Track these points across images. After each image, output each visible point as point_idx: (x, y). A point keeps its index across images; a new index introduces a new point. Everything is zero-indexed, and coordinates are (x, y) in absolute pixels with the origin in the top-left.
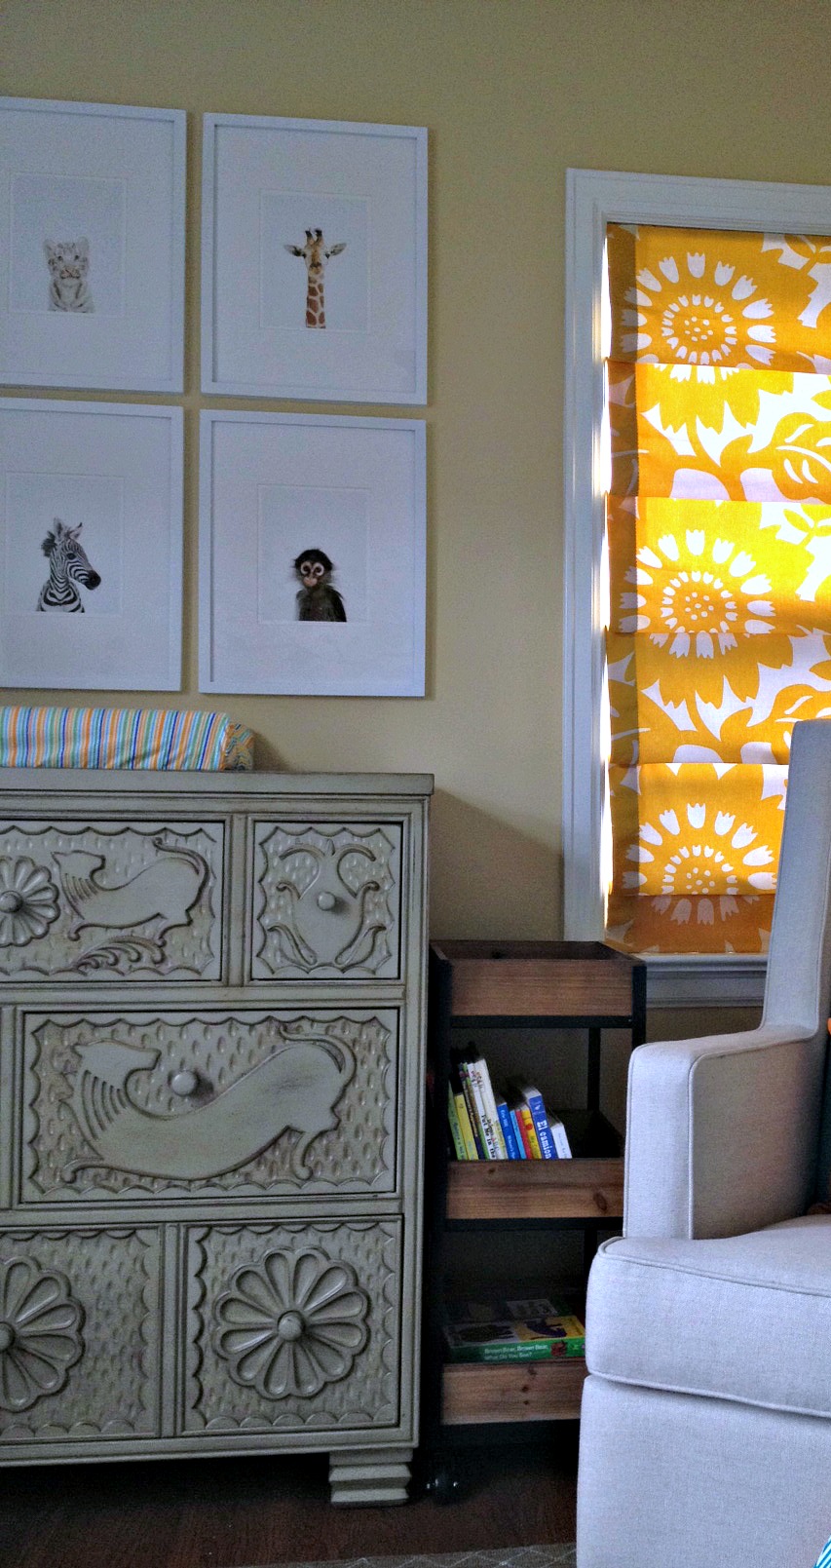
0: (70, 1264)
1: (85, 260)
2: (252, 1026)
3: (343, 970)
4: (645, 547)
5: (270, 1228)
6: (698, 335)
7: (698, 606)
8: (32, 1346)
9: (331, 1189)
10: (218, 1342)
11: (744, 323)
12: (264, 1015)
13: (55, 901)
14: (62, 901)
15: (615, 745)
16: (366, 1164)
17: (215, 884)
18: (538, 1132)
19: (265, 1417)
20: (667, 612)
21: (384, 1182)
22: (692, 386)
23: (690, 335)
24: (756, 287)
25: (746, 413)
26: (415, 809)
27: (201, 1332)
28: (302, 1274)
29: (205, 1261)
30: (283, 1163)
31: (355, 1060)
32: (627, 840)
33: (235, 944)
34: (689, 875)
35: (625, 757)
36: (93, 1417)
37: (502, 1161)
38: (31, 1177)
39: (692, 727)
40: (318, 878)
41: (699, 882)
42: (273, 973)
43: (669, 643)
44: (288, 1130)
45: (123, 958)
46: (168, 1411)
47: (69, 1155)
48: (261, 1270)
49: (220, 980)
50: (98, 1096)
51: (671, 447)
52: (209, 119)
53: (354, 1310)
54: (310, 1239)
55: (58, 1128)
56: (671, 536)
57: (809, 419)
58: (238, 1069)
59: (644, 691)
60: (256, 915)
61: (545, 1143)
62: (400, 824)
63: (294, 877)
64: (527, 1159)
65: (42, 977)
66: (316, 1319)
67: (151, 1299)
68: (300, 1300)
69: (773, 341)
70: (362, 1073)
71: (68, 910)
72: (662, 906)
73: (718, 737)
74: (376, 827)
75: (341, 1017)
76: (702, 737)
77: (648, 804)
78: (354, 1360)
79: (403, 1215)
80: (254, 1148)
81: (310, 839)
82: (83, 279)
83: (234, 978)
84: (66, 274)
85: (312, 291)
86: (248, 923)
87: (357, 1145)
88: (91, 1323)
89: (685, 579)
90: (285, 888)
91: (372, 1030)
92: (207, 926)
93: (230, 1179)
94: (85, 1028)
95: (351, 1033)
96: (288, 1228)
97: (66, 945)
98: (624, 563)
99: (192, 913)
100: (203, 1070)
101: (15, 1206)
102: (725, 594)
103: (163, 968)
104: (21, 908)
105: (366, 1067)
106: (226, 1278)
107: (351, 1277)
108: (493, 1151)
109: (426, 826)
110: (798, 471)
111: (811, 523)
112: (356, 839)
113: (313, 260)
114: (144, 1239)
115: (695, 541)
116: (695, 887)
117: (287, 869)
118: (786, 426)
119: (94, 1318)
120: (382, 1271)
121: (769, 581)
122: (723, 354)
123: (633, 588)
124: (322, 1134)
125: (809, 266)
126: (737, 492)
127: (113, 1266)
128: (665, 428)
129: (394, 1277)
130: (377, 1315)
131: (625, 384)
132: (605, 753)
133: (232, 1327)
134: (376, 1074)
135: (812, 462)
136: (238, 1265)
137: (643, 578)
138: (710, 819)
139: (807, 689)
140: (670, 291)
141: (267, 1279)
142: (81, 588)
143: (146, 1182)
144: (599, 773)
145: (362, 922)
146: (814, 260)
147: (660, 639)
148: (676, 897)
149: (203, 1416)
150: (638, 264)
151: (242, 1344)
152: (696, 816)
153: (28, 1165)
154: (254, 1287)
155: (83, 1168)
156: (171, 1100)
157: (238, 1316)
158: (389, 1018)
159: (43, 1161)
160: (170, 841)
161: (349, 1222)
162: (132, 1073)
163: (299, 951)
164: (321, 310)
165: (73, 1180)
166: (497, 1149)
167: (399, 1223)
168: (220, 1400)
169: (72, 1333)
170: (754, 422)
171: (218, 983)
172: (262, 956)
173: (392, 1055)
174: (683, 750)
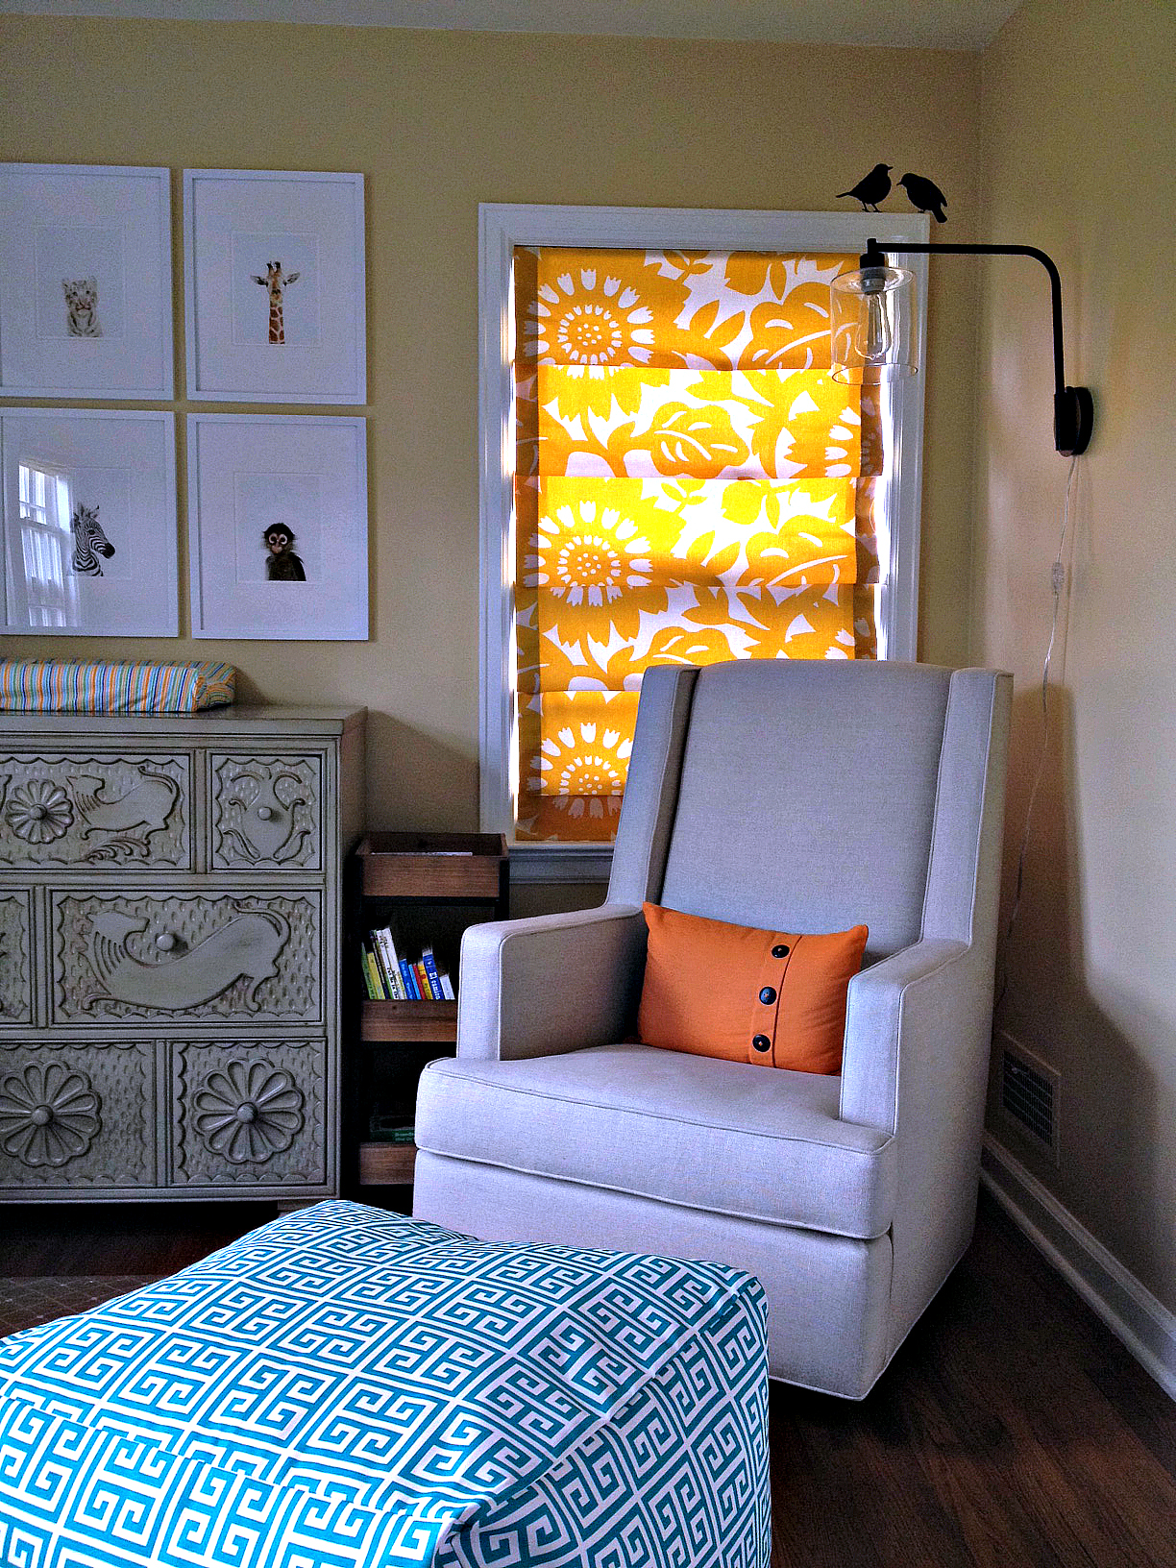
0: (90, 1067)
1: (94, 294)
2: (214, 902)
3: (279, 863)
4: (546, 517)
5: (231, 1044)
6: (588, 340)
7: (588, 565)
8: (64, 1121)
9: (274, 1018)
10: (196, 1122)
11: (628, 328)
12: (223, 894)
13: (70, 812)
14: (75, 812)
15: (520, 677)
16: (299, 1000)
17: (185, 799)
18: (430, 981)
19: (230, 1175)
20: (562, 570)
21: (313, 1014)
22: (584, 382)
23: (583, 340)
24: (638, 296)
25: (630, 403)
26: (331, 745)
27: (184, 1115)
28: (254, 1079)
29: (185, 1066)
30: (239, 999)
31: (290, 927)
32: (531, 752)
33: (200, 844)
34: (581, 780)
35: (530, 685)
36: (109, 1172)
37: (403, 1001)
38: (60, 1006)
39: (584, 662)
40: (259, 795)
41: (589, 786)
42: (228, 864)
43: (566, 595)
44: (242, 977)
45: (120, 852)
46: (161, 1168)
47: (87, 991)
48: (225, 1073)
49: (190, 869)
50: (106, 949)
51: (568, 434)
52: (188, 174)
53: (293, 1103)
54: (261, 1052)
55: (79, 972)
56: (568, 506)
57: (683, 407)
58: (205, 933)
59: (544, 634)
60: (214, 823)
61: (435, 989)
62: (320, 756)
63: (242, 795)
64: (422, 1000)
65: (63, 866)
66: (267, 1108)
67: (148, 1095)
68: (253, 1095)
69: (653, 342)
70: (295, 935)
71: (79, 816)
72: (561, 804)
73: (606, 670)
74: (301, 759)
75: (279, 897)
76: (591, 670)
77: (548, 724)
78: (293, 1139)
79: (327, 1037)
80: (218, 989)
81: (252, 766)
82: (93, 309)
83: (200, 868)
84: (79, 307)
85: (273, 314)
86: (209, 829)
87: (292, 988)
88: (105, 1108)
89: (579, 542)
90: (235, 803)
91: (302, 907)
92: (180, 830)
93: (201, 1010)
94: (95, 903)
95: (286, 909)
96: (244, 1044)
97: (78, 844)
98: (528, 530)
99: (168, 821)
100: (180, 934)
101: (50, 1026)
102: (612, 554)
103: (148, 860)
104: (46, 816)
105: (297, 932)
106: (201, 1079)
107: (290, 1080)
108: (397, 994)
109: (338, 758)
110: (673, 452)
111: (684, 494)
112: (287, 768)
113: (274, 287)
114: (140, 1049)
115: (588, 511)
116: (586, 790)
117: (237, 790)
118: (662, 415)
119: (108, 1104)
120: (313, 1076)
121: (648, 542)
122: (608, 355)
123: (535, 551)
124: (267, 979)
125: (683, 277)
126: (620, 471)
127: (120, 1068)
128: (562, 418)
129: (320, 1082)
130: (309, 1108)
131: (530, 382)
132: (513, 684)
133: (205, 1113)
134: (306, 938)
135: (684, 443)
136: (209, 1070)
137: (543, 543)
138: (599, 736)
139: (679, 630)
140: (567, 302)
141: (230, 1081)
142: (100, 557)
143: (142, 1010)
144: (508, 698)
145: (293, 828)
146: (689, 271)
147: (559, 591)
148: (573, 797)
149: (186, 1173)
150: (539, 279)
151: (212, 1125)
152: (588, 732)
153: (58, 999)
154: (221, 1085)
155: (97, 1000)
156: (157, 953)
157: (209, 1105)
158: (314, 897)
159: (68, 995)
160: (151, 769)
161: (287, 1041)
162: (129, 933)
163: (248, 850)
164: (281, 329)
165: (91, 1008)
166: (399, 992)
167: (324, 1043)
168: (198, 1162)
169: (93, 1114)
170: (637, 411)
171: (189, 872)
172: (220, 852)
173: (317, 924)
174: (575, 681)
